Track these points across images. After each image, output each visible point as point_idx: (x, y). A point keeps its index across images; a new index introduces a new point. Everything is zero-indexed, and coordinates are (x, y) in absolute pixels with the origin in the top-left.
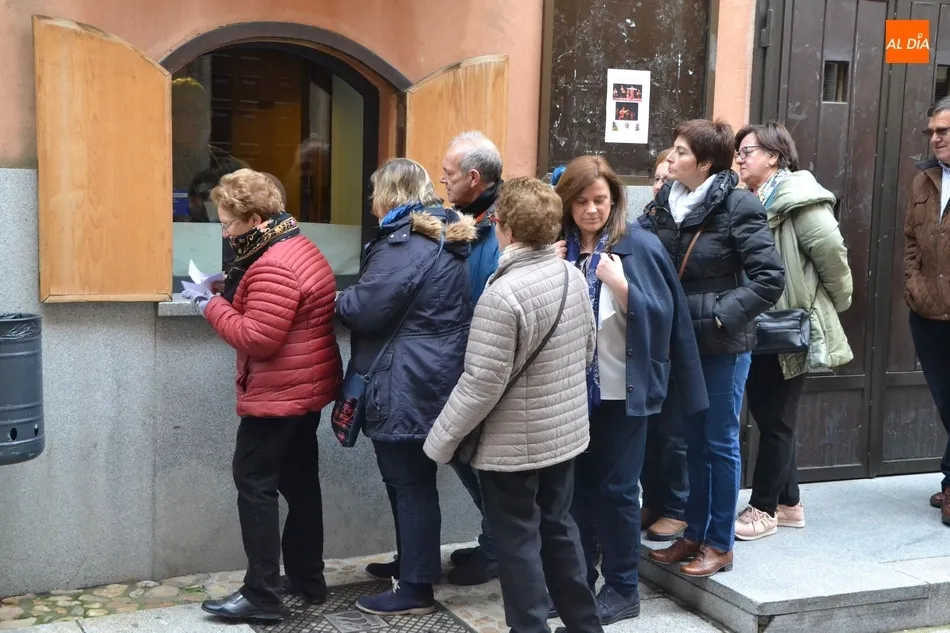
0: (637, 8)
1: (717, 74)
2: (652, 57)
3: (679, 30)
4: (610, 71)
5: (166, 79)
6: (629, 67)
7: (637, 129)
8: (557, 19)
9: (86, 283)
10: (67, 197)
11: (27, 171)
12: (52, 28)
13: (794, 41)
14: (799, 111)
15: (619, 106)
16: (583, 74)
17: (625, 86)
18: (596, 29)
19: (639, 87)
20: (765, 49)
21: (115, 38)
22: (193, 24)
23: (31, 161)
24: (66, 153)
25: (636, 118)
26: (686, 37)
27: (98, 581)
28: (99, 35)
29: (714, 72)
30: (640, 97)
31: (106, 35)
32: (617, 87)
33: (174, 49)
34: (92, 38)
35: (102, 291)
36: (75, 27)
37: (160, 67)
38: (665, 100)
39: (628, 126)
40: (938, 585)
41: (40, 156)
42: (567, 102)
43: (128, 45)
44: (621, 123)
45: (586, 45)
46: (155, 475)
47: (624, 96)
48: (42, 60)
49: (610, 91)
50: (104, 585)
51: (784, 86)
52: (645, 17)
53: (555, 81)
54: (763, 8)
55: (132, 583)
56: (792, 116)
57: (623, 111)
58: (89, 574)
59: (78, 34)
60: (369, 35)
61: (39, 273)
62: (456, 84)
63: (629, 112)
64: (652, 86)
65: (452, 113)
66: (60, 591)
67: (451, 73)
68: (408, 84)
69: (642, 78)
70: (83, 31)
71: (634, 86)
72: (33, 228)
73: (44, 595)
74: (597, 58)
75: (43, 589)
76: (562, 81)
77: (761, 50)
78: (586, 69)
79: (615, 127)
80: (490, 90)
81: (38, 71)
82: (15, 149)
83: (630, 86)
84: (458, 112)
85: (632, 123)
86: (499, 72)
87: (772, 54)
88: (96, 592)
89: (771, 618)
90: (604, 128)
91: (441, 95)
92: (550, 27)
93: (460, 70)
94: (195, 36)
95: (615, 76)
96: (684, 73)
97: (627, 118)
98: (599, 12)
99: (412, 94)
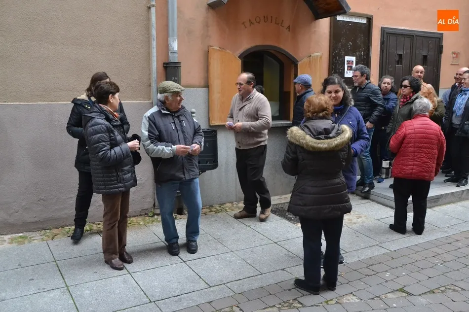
0: (352, 39)
1: (371, 57)
2: (355, 52)
3: (362, 45)
5: (240, 61)
6: (350, 56)
8: (333, 42)
9: (220, 120)
10: (216, 95)
11: (206, 89)
12: (213, 49)
13: (390, 48)
14: (391, 68)
15: (348, 66)
16: (339, 58)
17: (350, 61)
18: (342, 45)
19: (353, 61)
20: (383, 51)
21: (228, 51)
22: (246, 45)
23: (207, 86)
24: (216, 83)
26: (364, 47)
27: (224, 202)
28: (224, 50)
30: (353, 64)
31: (226, 50)
32: (347, 61)
33: (241, 53)
34: (222, 51)
36: (218, 48)
37: (238, 58)
41: (210, 84)
42: (335, 66)
43: (231, 53)
44: (349, 71)
45: (340, 51)
47: (349, 64)
48: (211, 58)
49: (346, 63)
50: (225, 204)
51: (387, 61)
52: (354, 42)
53: (333, 60)
54: (382, 40)
55: (232, 203)
56: (389, 69)
57: (349, 68)
59: (219, 50)
60: (287, 48)
61: (209, 118)
62: (310, 61)
64: (356, 61)
66: (215, 205)
67: (309, 58)
68: (298, 61)
69: (354, 59)
70: (221, 49)
72: (207, 105)
73: (212, 206)
74: (343, 53)
75: (211, 205)
77: (382, 51)
79: (347, 73)
80: (318, 62)
81: (210, 61)
82: (202, 83)
86: (321, 58)
87: (385, 52)
90: (344, 73)
91: (306, 64)
92: (332, 45)
93: (311, 57)
94: (245, 50)
95: (347, 58)
96: (364, 57)
97: (350, 70)
98: (343, 40)
99: (299, 64)
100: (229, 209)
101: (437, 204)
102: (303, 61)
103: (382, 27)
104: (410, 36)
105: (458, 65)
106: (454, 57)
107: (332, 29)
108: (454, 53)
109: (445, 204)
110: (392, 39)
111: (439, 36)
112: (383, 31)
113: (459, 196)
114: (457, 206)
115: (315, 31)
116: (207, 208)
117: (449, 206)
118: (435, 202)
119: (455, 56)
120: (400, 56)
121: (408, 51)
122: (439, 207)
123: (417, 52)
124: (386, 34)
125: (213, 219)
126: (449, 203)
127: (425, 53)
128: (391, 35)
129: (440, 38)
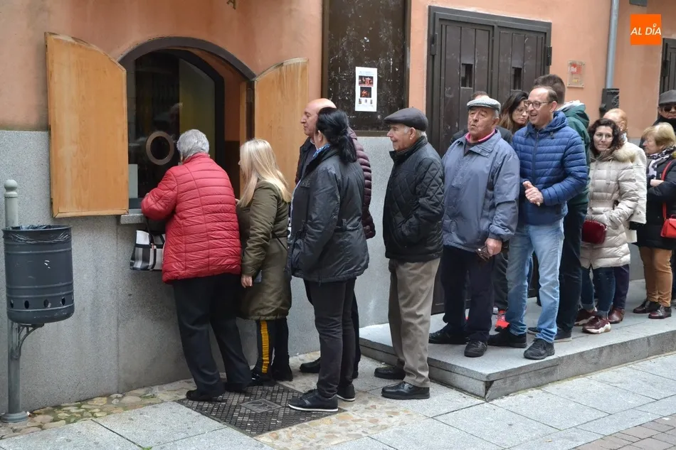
0: (370, 31)
1: (411, 70)
2: (377, 60)
3: (391, 44)
4: (357, 68)
5: (123, 72)
6: (366, 66)
7: (371, 103)
8: (330, 36)
9: (80, 205)
10: (67, 150)
11: (43, 133)
12: (58, 40)
13: (447, 52)
14: (450, 93)
15: (362, 89)
16: (343, 70)
17: (365, 77)
18: (349, 43)
19: (372, 78)
20: (433, 56)
21: (94, 47)
22: (136, 35)
23: (46, 126)
24: (66, 122)
25: (370, 97)
26: (394, 48)
27: (88, 396)
28: (83, 45)
29: (409, 70)
30: (372, 83)
31: (89, 45)
32: (361, 77)
33: (125, 53)
34: (81, 47)
35: (89, 209)
36: (70, 40)
37: (119, 65)
38: (385, 85)
39: (366, 101)
40: (563, 357)
41: (51, 123)
42: (336, 87)
43: (101, 51)
44: (363, 99)
45: (344, 53)
46: (118, 326)
47: (364, 83)
48: (53, 61)
49: (357, 81)
50: (91, 399)
51: (443, 78)
52: (374, 37)
53: (329, 74)
54: (431, 33)
55: (108, 395)
56: (447, 95)
57: (364, 92)
58: (81, 392)
59: (73, 45)
60: (231, 45)
61: (51, 199)
62: (281, 76)
63: (366, 92)
64: (378, 77)
65: (280, 94)
66: (67, 404)
67: (278, 69)
68: (254, 76)
69: (373, 72)
70: (76, 43)
71: (370, 77)
72: (46, 170)
73: (59, 407)
74: (351, 60)
75: (56, 403)
76: (333, 74)
77: (431, 56)
78: (345, 67)
79: (360, 102)
80: (299, 79)
81: (50, 68)
82: (33, 119)
83: (367, 77)
84: (282, 93)
85: (369, 99)
86: (304, 68)
87: (437, 58)
88: (89, 403)
89: (493, 382)
90: (354, 102)
91: (273, 82)
92: (327, 41)
93: (283, 68)
94: (135, 46)
95: (360, 71)
96: (394, 69)
97: (366, 96)
98: (351, 32)
99: (258, 82)
100: (101, 411)
101: (551, 378)
102: (265, 76)
103: (430, 7)
104: (488, 28)
105: (582, 88)
106: (572, 73)
107: (327, 7)
108: (574, 65)
109: (567, 378)
110: (452, 33)
111: (544, 29)
112: (433, 13)
113: (594, 360)
114: (592, 382)
115: (291, 10)
116: (47, 413)
117: (576, 381)
118: (546, 374)
119: (574, 70)
120: (469, 68)
121: (485, 58)
122: (557, 385)
123: (501, 61)
124: (440, 21)
125: (61, 438)
126: (576, 375)
127: (517, 64)
128: (447, 23)
129: (546, 33)
